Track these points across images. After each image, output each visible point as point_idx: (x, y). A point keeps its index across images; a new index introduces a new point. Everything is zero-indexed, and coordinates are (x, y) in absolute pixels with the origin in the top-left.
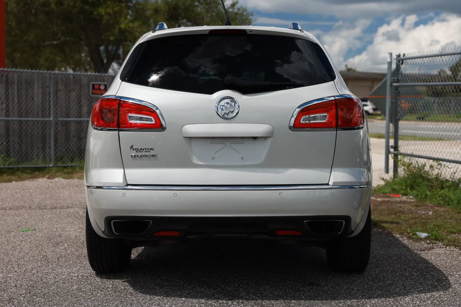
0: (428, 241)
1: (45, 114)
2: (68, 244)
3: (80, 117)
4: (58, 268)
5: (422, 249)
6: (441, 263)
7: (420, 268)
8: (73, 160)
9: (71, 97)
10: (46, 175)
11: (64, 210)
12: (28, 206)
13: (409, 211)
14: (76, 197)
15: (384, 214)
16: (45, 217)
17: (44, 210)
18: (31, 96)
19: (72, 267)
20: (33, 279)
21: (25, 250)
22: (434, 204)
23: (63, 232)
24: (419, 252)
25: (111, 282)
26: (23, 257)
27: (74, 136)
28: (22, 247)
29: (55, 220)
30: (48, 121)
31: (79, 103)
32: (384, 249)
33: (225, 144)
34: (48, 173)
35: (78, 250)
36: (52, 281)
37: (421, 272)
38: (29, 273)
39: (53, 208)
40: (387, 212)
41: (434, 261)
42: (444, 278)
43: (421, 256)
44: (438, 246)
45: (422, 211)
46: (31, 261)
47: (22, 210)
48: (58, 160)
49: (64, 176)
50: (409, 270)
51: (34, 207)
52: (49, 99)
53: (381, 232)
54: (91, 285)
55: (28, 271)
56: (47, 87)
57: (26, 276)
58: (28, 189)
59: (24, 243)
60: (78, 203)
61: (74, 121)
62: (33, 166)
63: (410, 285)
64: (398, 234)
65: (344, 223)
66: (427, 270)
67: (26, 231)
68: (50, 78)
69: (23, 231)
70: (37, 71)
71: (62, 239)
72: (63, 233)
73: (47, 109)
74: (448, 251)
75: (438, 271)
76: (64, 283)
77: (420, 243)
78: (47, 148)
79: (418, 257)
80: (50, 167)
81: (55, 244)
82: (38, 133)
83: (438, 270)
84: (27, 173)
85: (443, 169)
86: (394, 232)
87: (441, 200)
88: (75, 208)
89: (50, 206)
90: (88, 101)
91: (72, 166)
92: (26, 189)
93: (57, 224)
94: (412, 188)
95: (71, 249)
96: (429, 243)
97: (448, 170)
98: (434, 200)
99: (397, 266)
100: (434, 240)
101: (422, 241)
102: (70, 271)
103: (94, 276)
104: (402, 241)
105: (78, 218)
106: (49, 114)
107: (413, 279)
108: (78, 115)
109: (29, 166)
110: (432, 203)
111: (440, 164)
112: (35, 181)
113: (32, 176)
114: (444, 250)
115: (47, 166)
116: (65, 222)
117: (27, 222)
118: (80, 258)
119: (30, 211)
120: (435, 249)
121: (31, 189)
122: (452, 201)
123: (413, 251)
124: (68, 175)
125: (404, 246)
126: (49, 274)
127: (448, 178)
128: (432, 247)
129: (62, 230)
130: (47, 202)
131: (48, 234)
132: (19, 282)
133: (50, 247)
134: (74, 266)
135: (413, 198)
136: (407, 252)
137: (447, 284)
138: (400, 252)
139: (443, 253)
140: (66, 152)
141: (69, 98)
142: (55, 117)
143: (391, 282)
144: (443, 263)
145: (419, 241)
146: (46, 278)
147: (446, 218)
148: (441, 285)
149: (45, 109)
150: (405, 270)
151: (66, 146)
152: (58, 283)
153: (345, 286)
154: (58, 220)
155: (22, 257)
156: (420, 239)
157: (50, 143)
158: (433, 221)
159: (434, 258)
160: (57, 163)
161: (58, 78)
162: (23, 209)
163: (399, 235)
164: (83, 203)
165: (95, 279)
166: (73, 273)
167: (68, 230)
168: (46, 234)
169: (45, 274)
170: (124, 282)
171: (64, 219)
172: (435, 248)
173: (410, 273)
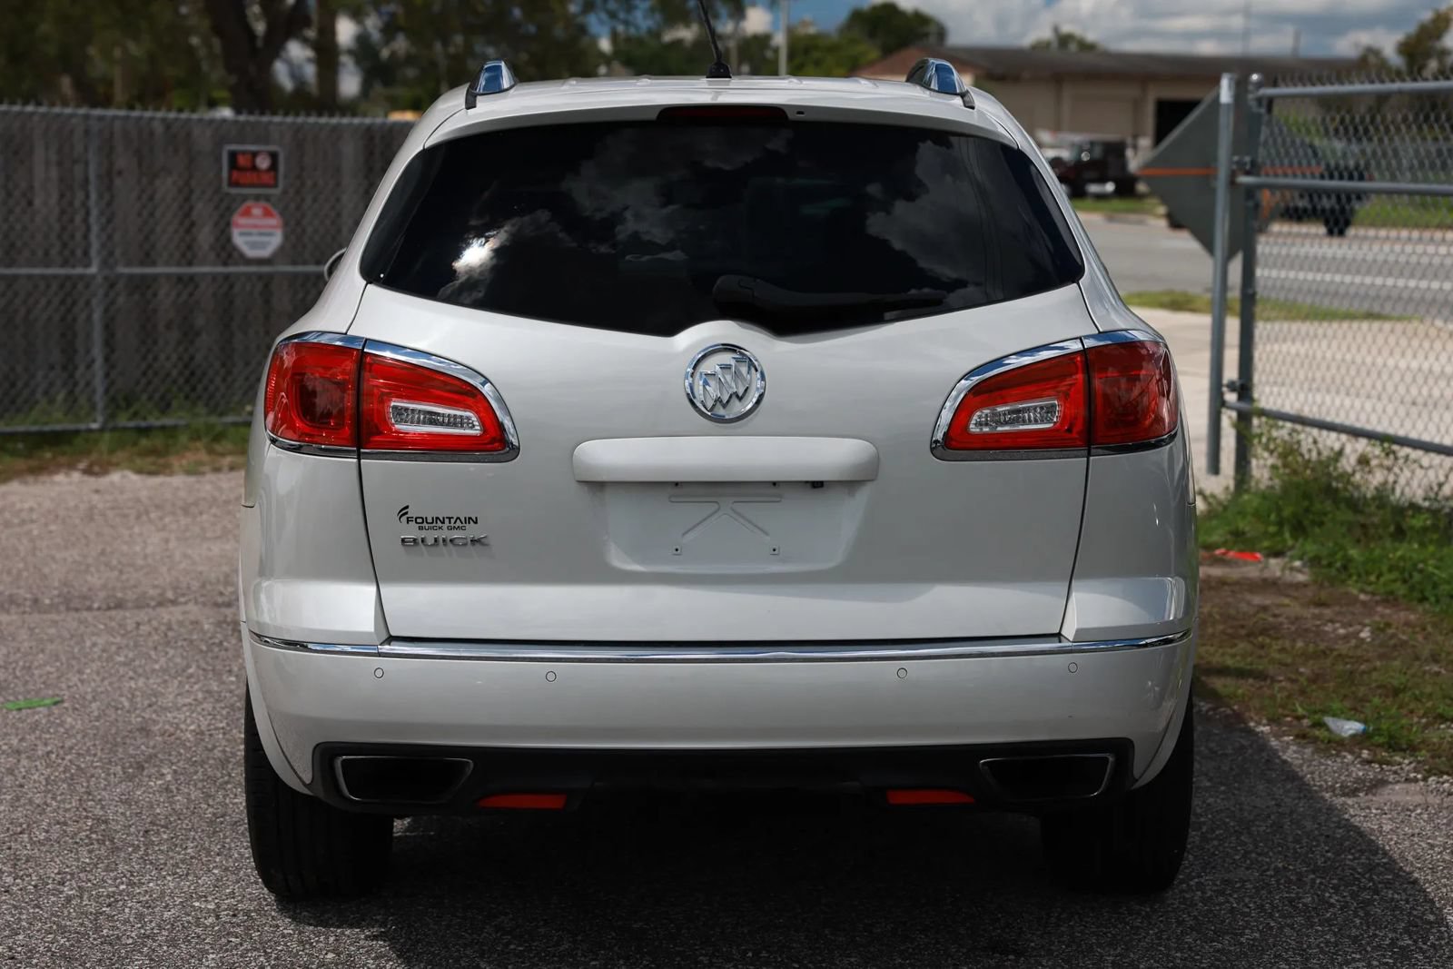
0: (1365, 754)
1: (73, 253)
2: (174, 767)
3: (190, 264)
4: (148, 877)
5: (1348, 787)
6: (1415, 850)
7: (1348, 872)
8: (168, 405)
9: (158, 196)
10: (79, 461)
11: (150, 611)
12: (28, 596)
13: (1293, 623)
14: (185, 556)
15: (1213, 635)
16: (88, 644)
17: (85, 614)
18: (24, 195)
19: (194, 873)
20: (66, 926)
21: (30, 795)
22: (1373, 594)
23: (155, 711)
24: (1338, 801)
25: (332, 939)
26: (28, 826)
27: (168, 326)
28: (21, 780)
29: (122, 659)
30: (81, 277)
31: (187, 215)
32: (1223, 788)
33: (716, 502)
34: (88, 453)
35: (210, 796)
36: (133, 934)
37: (1354, 888)
38: (53, 899)
39: (112, 605)
40: (1220, 627)
41: (1391, 839)
42: (1432, 918)
43: (1346, 816)
44: (1399, 771)
45: (1338, 625)
46: (56, 841)
47: (8, 612)
48: (118, 407)
49: (139, 461)
50: (1313, 881)
51: (47, 601)
52: (84, 204)
53: (1207, 711)
54: (265, 951)
55: (50, 886)
56: (75, 162)
57: (42, 909)
58: (23, 522)
59: (24, 762)
60: (195, 585)
61: (168, 276)
62: (34, 428)
63: (1322, 951)
64: (1264, 721)
65: (1111, 759)
66: (1371, 880)
67: (30, 708)
68: (87, 132)
69: (20, 709)
70: (43, 109)
71: (151, 743)
72: (154, 716)
73: (79, 236)
74: (1435, 793)
75: (1409, 886)
76: (172, 942)
77: (1339, 760)
78: (81, 369)
79: (1339, 822)
80: (90, 431)
81: (131, 767)
82: (50, 319)
83: (1409, 883)
84: (14, 453)
85: (1401, 469)
86: (1252, 715)
87: (1395, 581)
88: (186, 603)
89: (102, 594)
90: (217, 207)
91: (163, 428)
92: (16, 521)
93: (131, 678)
94: (1299, 529)
95: (186, 790)
96: (1369, 762)
97: (1419, 473)
98: (1373, 578)
99: (1273, 866)
100: (1386, 747)
101: (1345, 751)
102: (189, 887)
103: (273, 913)
104: (1277, 750)
105: (201, 651)
106: (86, 253)
107: (1328, 920)
108: (183, 255)
109: (21, 428)
110: (1370, 589)
111: (1394, 452)
112: (44, 483)
113: (33, 463)
114: (1418, 788)
115: (82, 426)
116: (157, 667)
117: (30, 668)
118: (221, 831)
119: (36, 617)
120: (1390, 786)
121: (32, 521)
122: (1435, 586)
123: (1320, 795)
124: (151, 459)
125: (1291, 776)
126: (121, 903)
127: (1419, 500)
128: (1380, 777)
129: (150, 706)
130: (89, 578)
131: (106, 721)
132: (21, 937)
133: (116, 780)
134: (200, 865)
135: (1304, 565)
136: (1300, 798)
137: (1443, 942)
138: (1276, 799)
139: (1420, 805)
140: (144, 381)
141: (151, 198)
142: (105, 263)
143: (1257, 935)
144: (1423, 849)
145: (1334, 752)
146: (110, 918)
147: (1417, 658)
148: (1425, 947)
149: (72, 237)
150: (1300, 880)
151: (144, 358)
152: (155, 941)
153: (1109, 955)
154: (134, 660)
155: (24, 826)
156: (1337, 745)
157: (88, 351)
158: (1375, 669)
159: (1390, 827)
160: (112, 416)
161: (112, 134)
162: (13, 609)
163: (1268, 725)
164: (211, 583)
165: (278, 926)
166: (201, 897)
167: (170, 704)
168: (98, 719)
169: (107, 901)
170: (375, 938)
171: (153, 653)
172: (1391, 783)
173: (1318, 896)
